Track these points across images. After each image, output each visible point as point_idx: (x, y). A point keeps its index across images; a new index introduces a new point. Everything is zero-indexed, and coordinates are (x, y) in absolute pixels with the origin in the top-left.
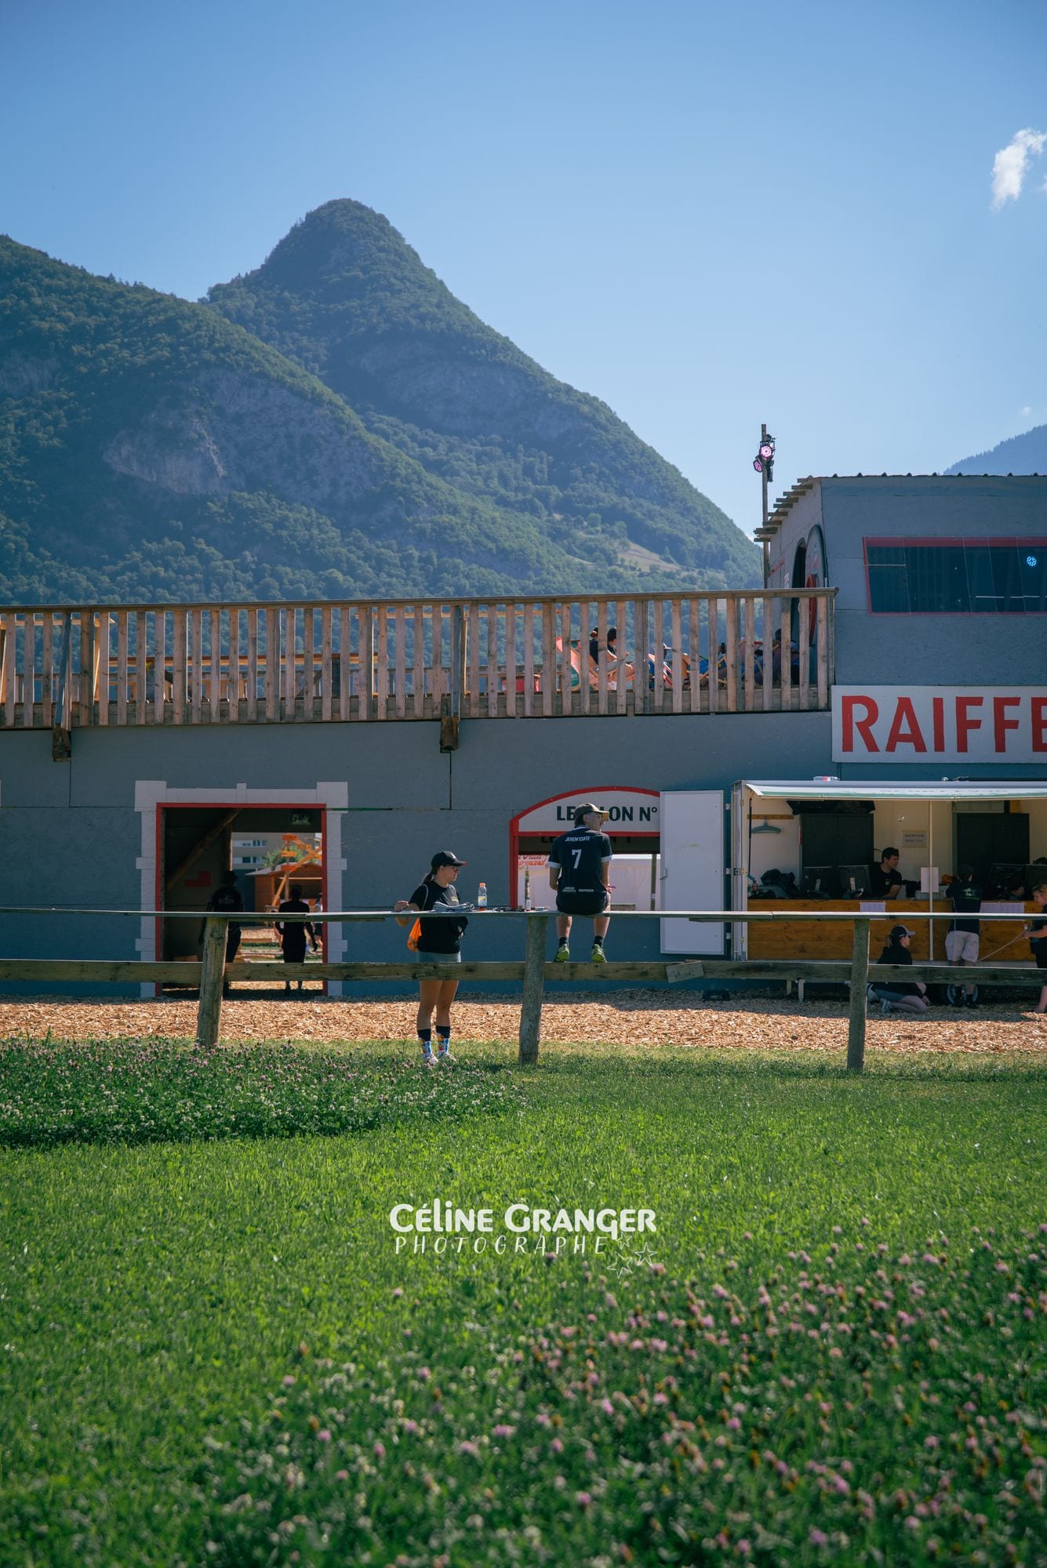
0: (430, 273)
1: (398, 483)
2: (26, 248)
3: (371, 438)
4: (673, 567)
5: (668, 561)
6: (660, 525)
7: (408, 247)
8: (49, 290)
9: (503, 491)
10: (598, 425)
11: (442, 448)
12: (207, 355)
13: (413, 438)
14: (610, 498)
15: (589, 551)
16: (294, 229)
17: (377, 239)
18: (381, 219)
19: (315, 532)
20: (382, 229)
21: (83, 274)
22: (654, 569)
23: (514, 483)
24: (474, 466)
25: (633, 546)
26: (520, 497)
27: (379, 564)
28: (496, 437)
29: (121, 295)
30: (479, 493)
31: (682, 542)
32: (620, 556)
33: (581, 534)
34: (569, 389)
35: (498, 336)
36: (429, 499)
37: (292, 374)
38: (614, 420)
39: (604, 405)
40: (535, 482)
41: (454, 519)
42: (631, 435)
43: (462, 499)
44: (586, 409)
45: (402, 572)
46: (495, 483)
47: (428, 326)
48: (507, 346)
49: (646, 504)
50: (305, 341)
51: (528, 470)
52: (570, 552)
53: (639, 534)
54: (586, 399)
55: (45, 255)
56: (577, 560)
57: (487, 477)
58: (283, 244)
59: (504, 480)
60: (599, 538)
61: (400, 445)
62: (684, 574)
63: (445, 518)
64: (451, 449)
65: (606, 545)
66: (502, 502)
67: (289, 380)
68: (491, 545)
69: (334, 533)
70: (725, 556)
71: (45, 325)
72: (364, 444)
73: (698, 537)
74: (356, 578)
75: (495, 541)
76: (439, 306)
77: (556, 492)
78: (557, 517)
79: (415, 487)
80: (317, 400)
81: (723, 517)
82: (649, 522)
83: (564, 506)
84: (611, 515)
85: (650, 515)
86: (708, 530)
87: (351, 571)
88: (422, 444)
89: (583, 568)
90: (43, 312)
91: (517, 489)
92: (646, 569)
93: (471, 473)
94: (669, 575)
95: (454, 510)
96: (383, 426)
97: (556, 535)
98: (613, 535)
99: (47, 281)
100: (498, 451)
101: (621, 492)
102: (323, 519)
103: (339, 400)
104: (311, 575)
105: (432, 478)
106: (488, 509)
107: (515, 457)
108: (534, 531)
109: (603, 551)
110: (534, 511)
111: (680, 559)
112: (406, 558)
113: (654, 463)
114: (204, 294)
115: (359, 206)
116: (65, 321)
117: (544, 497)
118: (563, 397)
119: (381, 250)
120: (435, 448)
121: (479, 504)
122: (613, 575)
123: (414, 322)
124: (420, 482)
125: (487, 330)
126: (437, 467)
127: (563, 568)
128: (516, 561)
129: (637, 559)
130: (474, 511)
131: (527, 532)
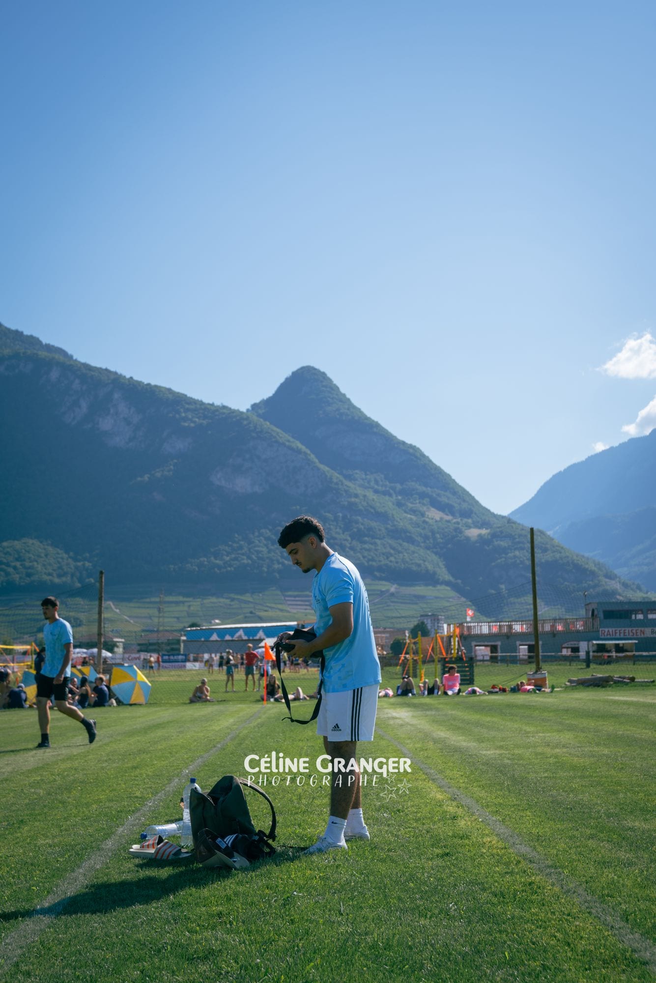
0: (344, 395)
1: (333, 485)
2: (178, 393)
3: (322, 467)
4: (449, 518)
5: (447, 515)
6: (444, 500)
7: (335, 385)
8: (188, 410)
9: (376, 487)
10: (416, 457)
12: (254, 435)
14: (422, 489)
15: (414, 512)
16: (287, 379)
17: (322, 382)
18: (324, 373)
20: (324, 378)
21: (202, 403)
22: (441, 519)
23: (381, 483)
24: (364, 477)
25: (433, 509)
26: (384, 489)
29: (217, 410)
30: (366, 488)
31: (453, 506)
32: (427, 513)
33: (410, 505)
34: (404, 443)
35: (373, 421)
36: (346, 491)
37: (289, 441)
38: (423, 455)
39: (418, 449)
40: (390, 483)
41: (357, 500)
42: (430, 461)
43: (359, 491)
44: (411, 451)
45: (335, 523)
46: (372, 484)
47: (344, 418)
48: (377, 425)
49: (437, 490)
52: (406, 512)
53: (436, 504)
54: (411, 446)
55: (186, 396)
56: (409, 516)
57: (369, 482)
58: (282, 385)
59: (377, 482)
60: (418, 506)
62: (455, 520)
63: (353, 500)
65: (421, 509)
66: (376, 491)
67: (287, 443)
68: (372, 511)
70: (472, 512)
71: (186, 424)
72: (318, 469)
73: (460, 504)
75: (374, 508)
76: (348, 409)
77: (399, 487)
78: (400, 498)
79: (340, 487)
80: (299, 452)
81: (470, 495)
82: (439, 499)
83: (403, 493)
84: (423, 496)
85: (438, 495)
86: (464, 501)
89: (411, 519)
90: (185, 419)
91: (383, 486)
92: (438, 519)
93: (363, 479)
94: (448, 521)
95: (356, 496)
97: (399, 504)
98: (424, 504)
99: (187, 406)
101: (427, 486)
103: (308, 451)
105: (347, 483)
106: (370, 495)
107: (381, 472)
108: (390, 504)
109: (420, 511)
110: (390, 495)
111: (453, 514)
113: (440, 473)
114: (249, 407)
115: (314, 369)
116: (195, 422)
117: (394, 489)
118: (401, 446)
119: (324, 386)
121: (368, 494)
122: (424, 522)
123: (338, 416)
124: (342, 484)
125: (368, 418)
126: (349, 478)
127: (404, 519)
128: (383, 517)
129: (434, 515)
130: (365, 496)
131: (387, 504)
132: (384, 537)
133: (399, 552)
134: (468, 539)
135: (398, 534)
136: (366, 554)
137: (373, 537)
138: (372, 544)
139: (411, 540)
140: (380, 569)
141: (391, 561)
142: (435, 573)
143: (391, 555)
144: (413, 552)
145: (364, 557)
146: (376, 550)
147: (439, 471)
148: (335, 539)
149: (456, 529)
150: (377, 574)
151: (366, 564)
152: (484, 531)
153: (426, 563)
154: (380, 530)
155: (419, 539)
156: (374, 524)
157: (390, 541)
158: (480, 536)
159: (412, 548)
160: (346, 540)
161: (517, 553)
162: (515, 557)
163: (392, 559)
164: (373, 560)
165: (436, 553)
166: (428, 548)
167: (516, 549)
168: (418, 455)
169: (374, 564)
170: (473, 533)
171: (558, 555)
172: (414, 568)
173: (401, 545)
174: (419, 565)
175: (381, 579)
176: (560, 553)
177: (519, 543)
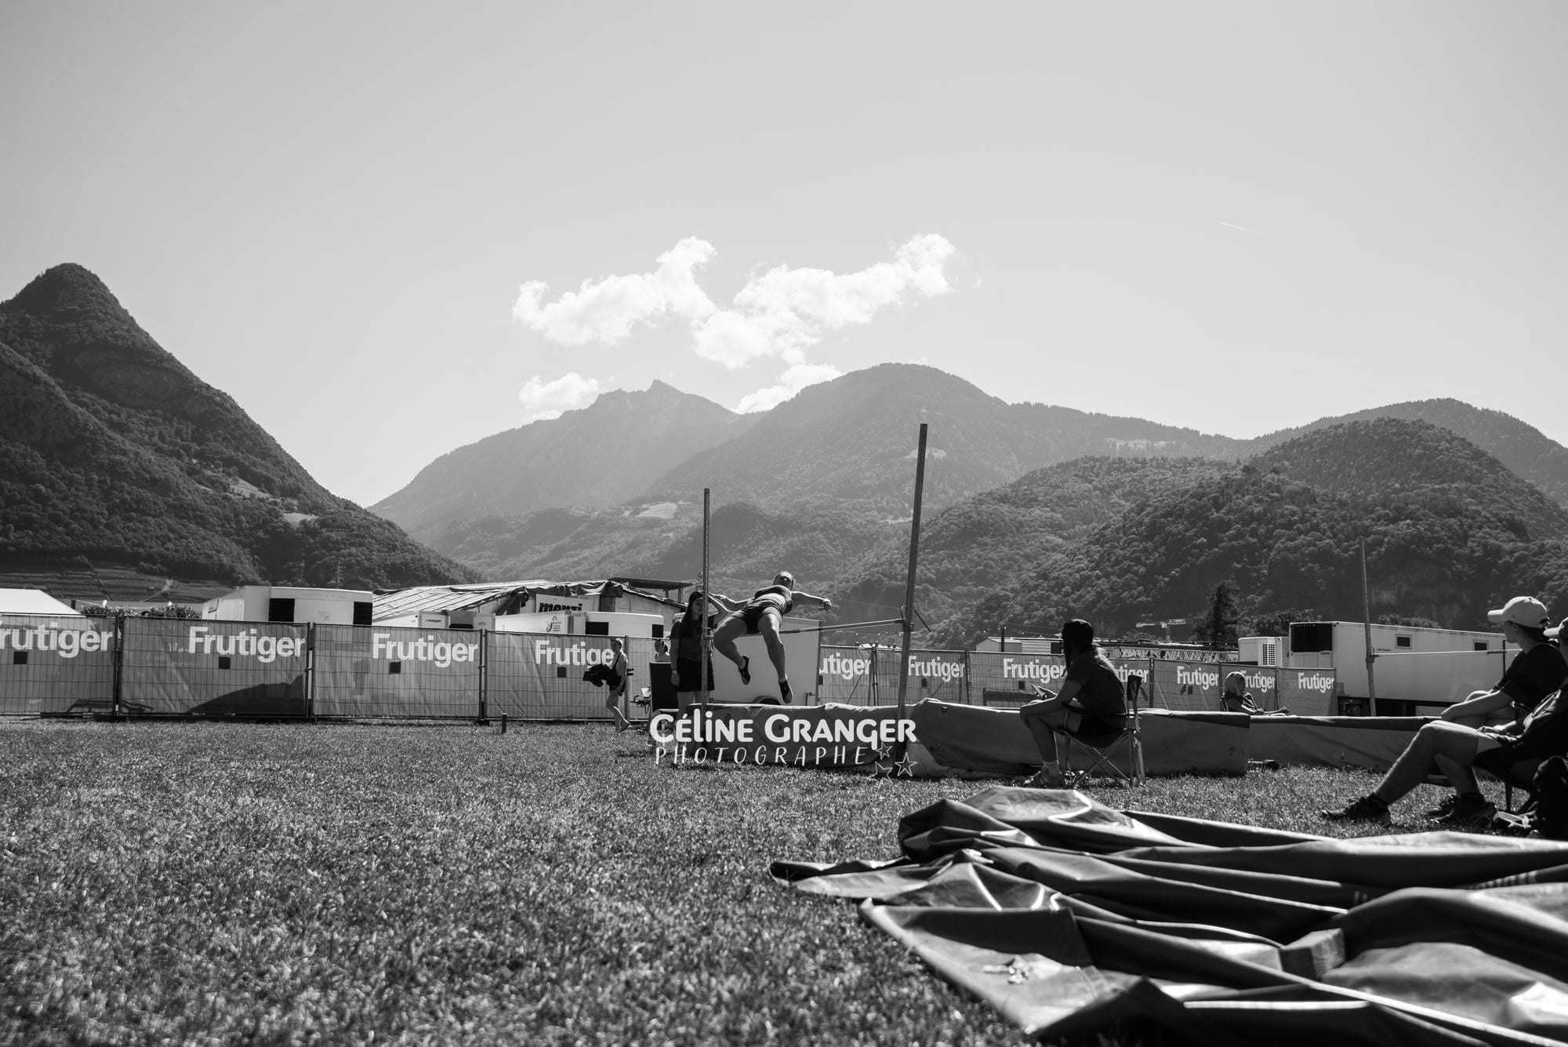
0: (125, 312)
1: (87, 434)
3: (72, 406)
4: (264, 495)
5: (263, 492)
6: (260, 470)
7: (112, 295)
9: (160, 444)
10: (225, 409)
11: (124, 416)
13: (105, 408)
14: (230, 452)
15: (212, 483)
17: (91, 289)
18: (95, 277)
19: (29, 460)
20: (95, 283)
22: (252, 496)
23: (168, 439)
24: (144, 428)
25: (241, 481)
26: (171, 448)
27: (71, 482)
28: (160, 412)
30: (143, 444)
31: (273, 481)
32: (231, 487)
33: (209, 473)
34: (208, 387)
35: (165, 352)
36: (107, 445)
37: (21, 364)
38: (236, 407)
39: (230, 398)
40: (182, 440)
41: (124, 459)
42: (246, 416)
43: (129, 446)
44: (218, 399)
46: (156, 439)
47: (120, 343)
48: (170, 358)
49: (252, 457)
50: (37, 345)
51: (178, 433)
52: (198, 483)
53: (247, 474)
54: (219, 393)
56: (203, 488)
57: (152, 435)
58: (29, 286)
59: (162, 438)
60: (220, 475)
61: (95, 413)
62: (271, 500)
63: (117, 457)
64: (129, 416)
65: (224, 480)
66: (159, 450)
67: (19, 367)
68: (146, 475)
69: (42, 462)
70: (299, 490)
72: (66, 409)
73: (283, 478)
74: (54, 490)
75: (148, 473)
76: (128, 331)
77: (195, 447)
78: (195, 461)
79: (99, 437)
80: (36, 380)
81: (301, 468)
82: (253, 468)
83: (199, 455)
84: (228, 462)
85: (254, 464)
86: (290, 475)
87: (51, 485)
88: (111, 412)
89: (206, 493)
91: (171, 443)
92: (248, 496)
93: (141, 432)
94: (261, 500)
95: (124, 453)
96: (85, 400)
97: (191, 472)
98: (229, 475)
100: (160, 420)
101: (237, 449)
102: (36, 453)
103: (52, 382)
104: (23, 486)
105: (111, 433)
106: (148, 454)
107: (171, 425)
108: (176, 470)
109: (221, 483)
110: (179, 456)
111: (271, 491)
112: (89, 481)
113: (259, 434)
115: (80, 268)
117: (187, 449)
118: (204, 392)
119: (93, 295)
120: (118, 415)
121: (141, 451)
122: (225, 498)
123: (110, 339)
124: (102, 434)
125: (156, 347)
126: (119, 427)
127: (195, 492)
128: (162, 486)
129: (244, 489)
130: (137, 454)
131: (172, 470)
132: (161, 514)
133: (182, 537)
134: (286, 525)
135: (182, 511)
136: (130, 535)
137: (143, 513)
138: (141, 523)
139: (202, 521)
140: (150, 558)
141: (167, 549)
142: (232, 570)
143: (170, 540)
144: (204, 538)
145: (126, 540)
146: (146, 531)
147: (257, 430)
148: (83, 510)
149: (270, 512)
150: (146, 566)
151: (129, 550)
152: (310, 518)
153: (222, 555)
154: (155, 503)
155: (214, 520)
156: (147, 495)
157: (169, 521)
158: (303, 522)
159: (202, 532)
160: (102, 514)
161: (353, 550)
162: (350, 555)
163: (170, 545)
164: (141, 545)
165: (238, 543)
166: (226, 534)
167: (352, 544)
168: (228, 405)
169: (141, 550)
170: (295, 518)
171: (409, 557)
172: (203, 560)
173: (185, 526)
174: (210, 557)
175: (151, 572)
176: (414, 553)
177: (357, 536)
